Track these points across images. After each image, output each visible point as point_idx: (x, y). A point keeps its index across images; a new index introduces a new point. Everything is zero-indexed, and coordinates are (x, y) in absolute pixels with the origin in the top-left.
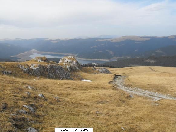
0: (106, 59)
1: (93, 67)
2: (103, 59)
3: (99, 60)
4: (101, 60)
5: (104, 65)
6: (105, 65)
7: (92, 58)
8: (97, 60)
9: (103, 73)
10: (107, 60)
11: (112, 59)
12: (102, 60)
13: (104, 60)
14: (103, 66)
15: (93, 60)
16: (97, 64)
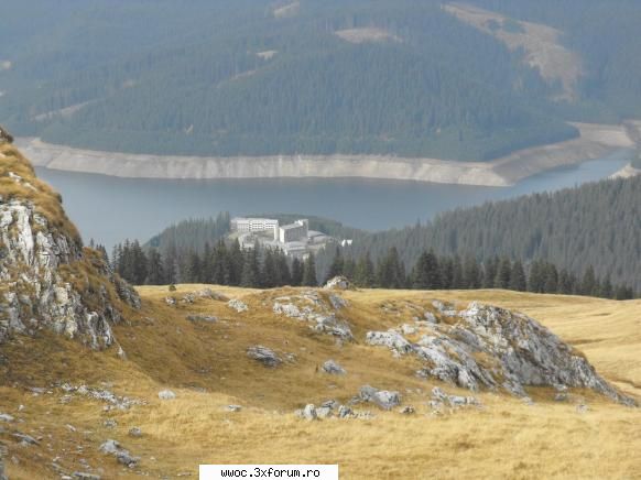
0: (465, 156)
1: (306, 294)
2: (413, 151)
3: (338, 167)
4: (372, 168)
5: (428, 262)
6: (442, 253)
7: (229, 150)
8: (303, 167)
9: (482, 385)
10: (481, 176)
11: (555, 154)
12: (396, 169)
13: (433, 172)
14: (411, 265)
15: (241, 169)
16: (320, 242)
